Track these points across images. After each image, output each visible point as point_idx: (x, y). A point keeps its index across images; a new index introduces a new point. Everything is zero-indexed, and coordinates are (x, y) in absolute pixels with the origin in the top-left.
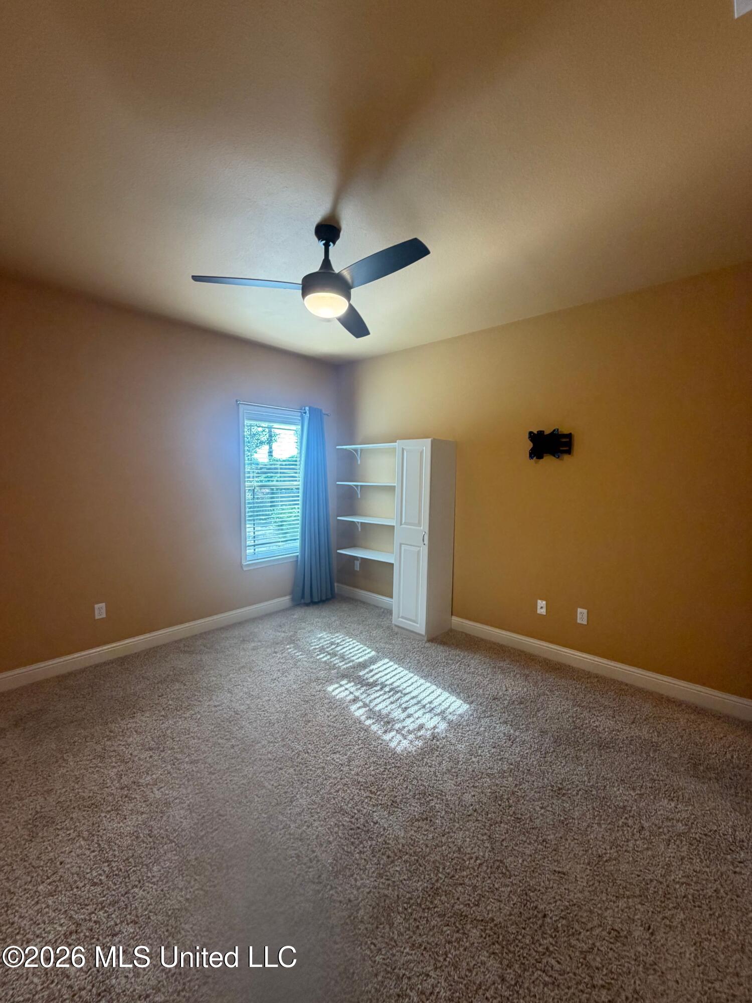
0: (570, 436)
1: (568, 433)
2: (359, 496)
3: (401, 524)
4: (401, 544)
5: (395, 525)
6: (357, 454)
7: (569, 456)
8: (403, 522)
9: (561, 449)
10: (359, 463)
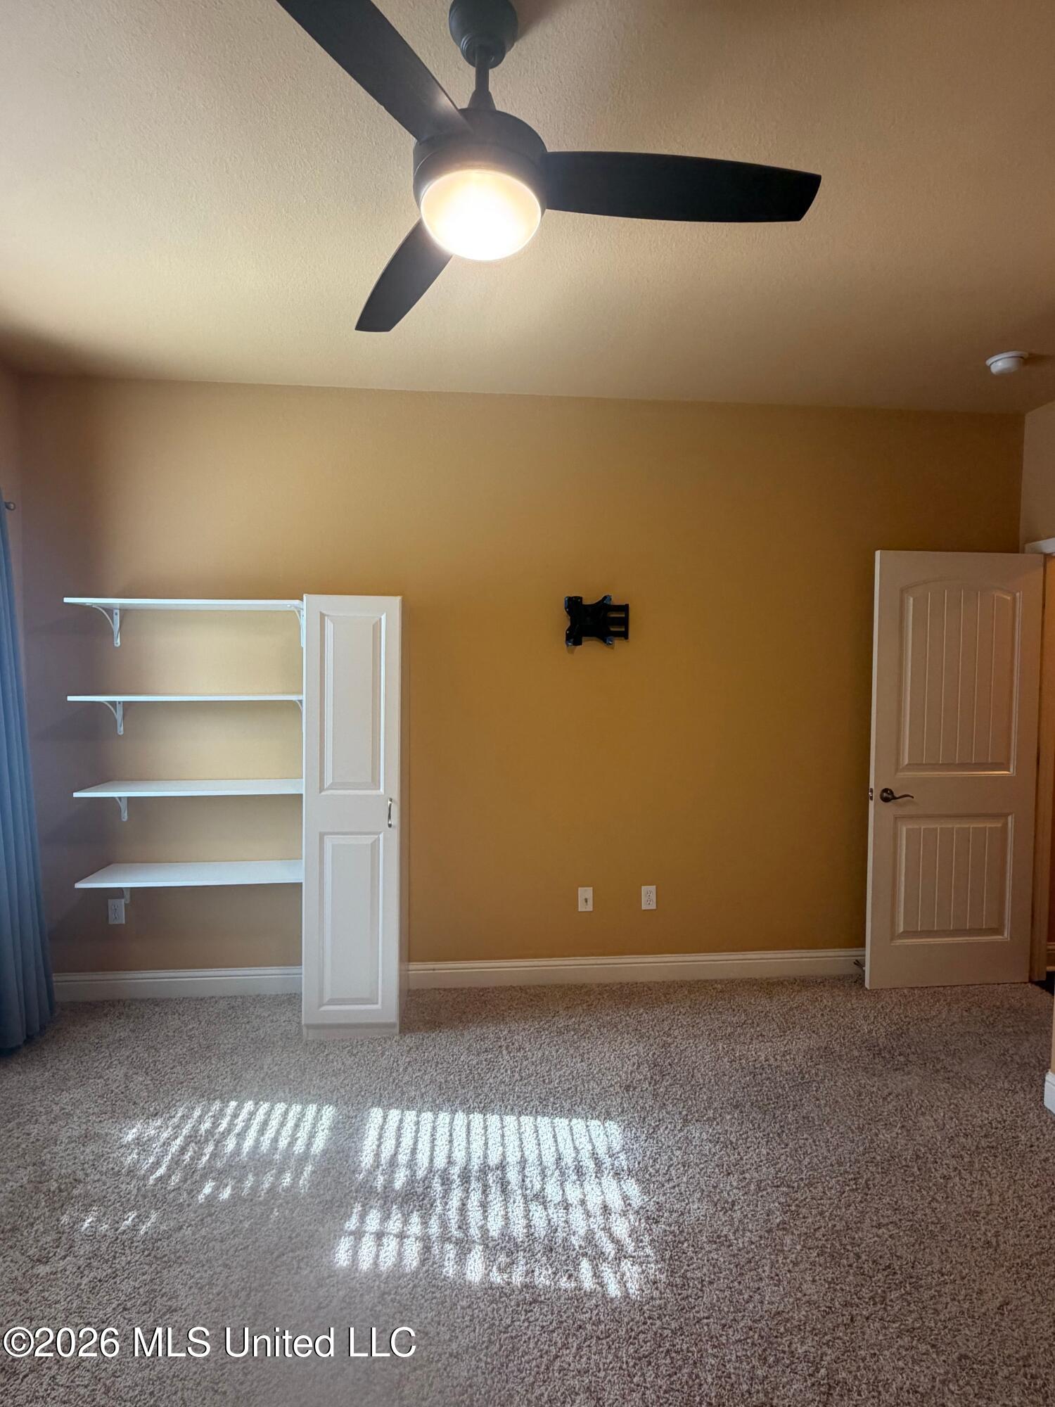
0: (625, 609)
1: (623, 603)
2: (121, 730)
3: (322, 789)
4: (322, 836)
5: (304, 793)
6: (112, 619)
7: (625, 641)
8: (328, 781)
9: (612, 629)
10: (118, 642)
